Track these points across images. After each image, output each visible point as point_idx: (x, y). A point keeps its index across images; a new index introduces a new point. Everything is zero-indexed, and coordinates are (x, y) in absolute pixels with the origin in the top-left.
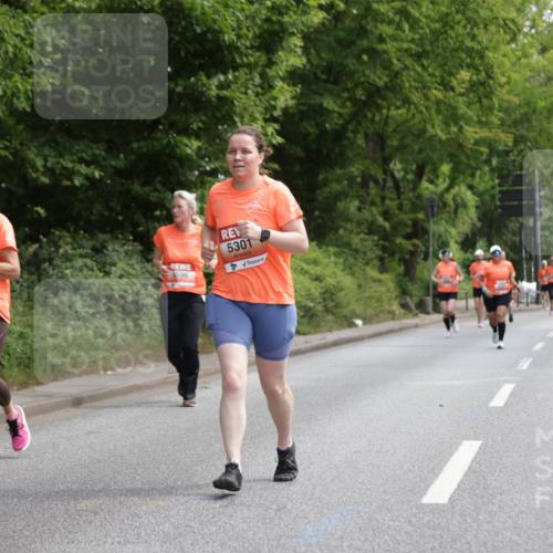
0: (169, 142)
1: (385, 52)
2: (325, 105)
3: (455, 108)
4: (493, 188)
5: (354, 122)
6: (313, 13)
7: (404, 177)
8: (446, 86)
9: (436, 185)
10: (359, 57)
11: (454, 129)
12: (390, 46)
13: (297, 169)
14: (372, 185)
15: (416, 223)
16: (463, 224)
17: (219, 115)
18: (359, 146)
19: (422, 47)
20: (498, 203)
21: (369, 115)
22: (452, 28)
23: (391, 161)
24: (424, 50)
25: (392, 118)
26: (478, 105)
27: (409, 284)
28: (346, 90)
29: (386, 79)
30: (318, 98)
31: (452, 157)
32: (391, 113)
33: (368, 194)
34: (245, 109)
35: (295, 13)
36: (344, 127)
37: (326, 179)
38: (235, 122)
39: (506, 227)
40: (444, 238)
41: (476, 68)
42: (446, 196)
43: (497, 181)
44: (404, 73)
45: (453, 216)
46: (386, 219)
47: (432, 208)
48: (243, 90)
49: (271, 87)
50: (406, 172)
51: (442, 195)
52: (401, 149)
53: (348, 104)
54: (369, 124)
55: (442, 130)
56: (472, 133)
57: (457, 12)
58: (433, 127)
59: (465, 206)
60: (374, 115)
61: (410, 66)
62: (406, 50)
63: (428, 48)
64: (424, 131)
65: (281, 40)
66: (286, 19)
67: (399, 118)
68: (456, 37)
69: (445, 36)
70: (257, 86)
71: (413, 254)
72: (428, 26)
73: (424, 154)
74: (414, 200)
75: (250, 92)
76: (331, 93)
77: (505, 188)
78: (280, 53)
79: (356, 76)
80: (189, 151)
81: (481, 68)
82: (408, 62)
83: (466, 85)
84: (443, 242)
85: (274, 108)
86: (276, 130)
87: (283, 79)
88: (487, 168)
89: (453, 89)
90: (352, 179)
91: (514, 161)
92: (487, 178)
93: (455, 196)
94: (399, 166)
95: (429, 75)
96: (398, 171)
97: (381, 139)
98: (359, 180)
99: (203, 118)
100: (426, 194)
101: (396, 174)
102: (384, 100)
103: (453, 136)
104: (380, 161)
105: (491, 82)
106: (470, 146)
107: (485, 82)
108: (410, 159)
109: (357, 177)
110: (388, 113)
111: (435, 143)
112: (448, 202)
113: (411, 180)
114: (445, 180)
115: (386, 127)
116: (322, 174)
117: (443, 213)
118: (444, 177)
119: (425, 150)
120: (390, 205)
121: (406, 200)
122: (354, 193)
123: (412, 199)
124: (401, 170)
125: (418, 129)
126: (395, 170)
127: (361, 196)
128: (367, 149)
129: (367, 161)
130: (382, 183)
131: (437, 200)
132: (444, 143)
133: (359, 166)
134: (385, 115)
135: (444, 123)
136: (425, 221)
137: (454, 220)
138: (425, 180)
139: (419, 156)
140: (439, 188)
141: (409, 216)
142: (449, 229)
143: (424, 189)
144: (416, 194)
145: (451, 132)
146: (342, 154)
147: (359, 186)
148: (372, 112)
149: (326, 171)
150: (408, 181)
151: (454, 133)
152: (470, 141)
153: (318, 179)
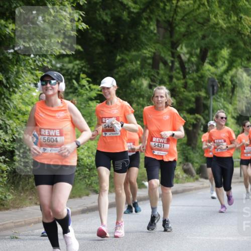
5: (148, 11)
7: (189, 60)
9: (217, 67)
11: (234, 18)
13: (99, 50)
14: (161, 65)
15: (198, 99)
18: (152, 32)
21: (162, 5)
23: (178, 46)
25: (180, 8)
27: (191, 153)
31: (232, 43)
33: (158, 73)
36: (139, 14)
37: (122, 59)
42: (225, 77)
45: (231, 94)
47: (213, 86)
50: (191, 55)
51: (221, 76)
52: (187, 35)
54: (160, 13)
55: (224, 20)
58: (216, 16)
60: (165, 5)
64: (208, 20)
67: (186, 8)
71: (195, 126)
73: (207, 40)
74: (197, 80)
86: (81, 16)
90: (144, 60)
93: (232, 77)
94: (185, 50)
96: (184, 54)
97: (169, 26)
98: (150, 61)
100: (208, 75)
101: (182, 56)
103: (233, 24)
104: (169, 45)
106: (247, 34)
108: (195, 43)
109: (149, 58)
110: (177, 3)
111: (217, 30)
112: (227, 82)
113: (195, 62)
114: (224, 62)
115: (175, 16)
116: (119, 56)
117: (221, 92)
118: (224, 60)
119: (208, 36)
120: (177, 83)
121: (191, 79)
122: (146, 73)
123: (195, 79)
124: (187, 53)
125: (203, 18)
126: (182, 53)
127: (152, 75)
128: (158, 35)
129: (158, 45)
130: (170, 64)
131: (217, 81)
132: (225, 30)
133: (151, 49)
134: (175, 5)
135: (226, 14)
136: (206, 98)
137: (231, 98)
138: (207, 63)
139: (203, 41)
140: (219, 70)
141: (193, 93)
142: (227, 106)
143: (206, 70)
144: (199, 75)
145: (231, 21)
146: (137, 38)
147: (151, 67)
148: (164, 2)
149: (123, 53)
150: (192, 63)
151: (234, 22)
152: (247, 29)
153: (115, 59)
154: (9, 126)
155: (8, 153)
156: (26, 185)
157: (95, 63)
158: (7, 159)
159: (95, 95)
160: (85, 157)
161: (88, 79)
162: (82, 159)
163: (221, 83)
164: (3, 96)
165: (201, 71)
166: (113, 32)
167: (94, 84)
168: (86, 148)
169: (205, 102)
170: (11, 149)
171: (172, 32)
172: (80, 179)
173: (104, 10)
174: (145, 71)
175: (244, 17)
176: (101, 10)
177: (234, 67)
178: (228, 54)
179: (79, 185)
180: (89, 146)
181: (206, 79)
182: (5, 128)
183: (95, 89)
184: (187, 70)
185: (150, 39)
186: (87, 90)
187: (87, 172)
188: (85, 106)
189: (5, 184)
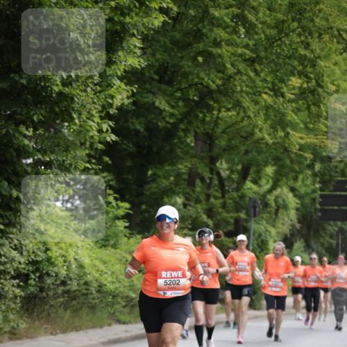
0: (8, 131)
1: (220, 56)
2: (157, 104)
3: (284, 115)
4: (314, 191)
6: (154, 16)
7: (229, 177)
8: (277, 93)
9: (260, 186)
10: (194, 59)
11: (281, 134)
12: (225, 51)
13: (129, 163)
14: (198, 182)
15: (237, 221)
16: (283, 224)
17: (57, 109)
18: (188, 145)
19: (256, 53)
20: (318, 206)
21: (201, 115)
22: (287, 35)
23: (217, 162)
24: (258, 56)
25: (221, 119)
26: (307, 112)
28: (179, 89)
29: (219, 82)
30: (151, 96)
31: (277, 160)
32: (220, 115)
33: (194, 191)
34: (83, 106)
35: (137, 14)
36: (175, 125)
37: (154, 174)
38: (72, 119)
39: (324, 229)
40: (263, 237)
41: (307, 76)
42: (269, 197)
43: (318, 186)
44: (237, 78)
45: (274, 217)
46: (209, 217)
47: (255, 207)
48: (82, 88)
49: (110, 86)
50: (232, 172)
51: (264, 196)
52: (228, 149)
53: (181, 103)
54: (199, 125)
55: (269, 135)
56: (297, 138)
57: (293, 21)
58: (261, 130)
59: (285, 207)
60: (205, 116)
61: (243, 71)
62: (240, 55)
63: (262, 54)
64: (252, 134)
65: (122, 40)
66: (128, 20)
67: (228, 120)
68: (290, 45)
69: (279, 42)
70: (95, 85)
72: (264, 32)
73: (250, 155)
74: (238, 200)
75: (89, 89)
76: (164, 93)
77: (326, 193)
78: (120, 53)
79: (190, 77)
80: (26, 142)
81: (312, 76)
82: (242, 66)
83: (297, 91)
84: (262, 241)
85: (111, 105)
86: (110, 126)
87: (121, 79)
88: (310, 173)
89: (283, 95)
90: (178, 175)
91: (336, 167)
92: (308, 182)
93: (277, 197)
94: (225, 165)
95: (261, 81)
96: (224, 170)
97: (208, 139)
98: (186, 177)
99: (43, 112)
100: (251, 195)
101: (221, 171)
102: (216, 101)
103: (280, 140)
104: (207, 161)
105: (320, 90)
106: (295, 151)
107: (315, 90)
108: (236, 160)
109: (184, 174)
110: (218, 114)
111: (262, 146)
112: (270, 202)
113: (236, 180)
114: (268, 181)
115: (215, 128)
116: (152, 170)
117: (264, 213)
118: (267, 178)
119: (251, 152)
120: (214, 203)
121: (230, 199)
122: (181, 190)
123: (236, 198)
124: (227, 170)
125: (246, 132)
126: (221, 169)
127: (187, 193)
128: (195, 149)
129: (195, 159)
130: (208, 181)
131: (259, 202)
132: (270, 146)
133: (187, 164)
134: (215, 116)
135: (272, 128)
136: (246, 221)
137: (274, 220)
138: (249, 180)
139: (246, 157)
140: (262, 189)
141: (232, 214)
142: (269, 229)
143: (248, 189)
144: (239, 194)
145: (278, 136)
146: (171, 151)
147: (186, 183)
148: (203, 113)
149: (155, 168)
150: (233, 180)
151: (281, 138)
152: (295, 146)
153: (147, 174)
154: (25, 246)
155: (22, 277)
156: (41, 313)
157: (124, 177)
158: (21, 284)
159: (123, 214)
160: (109, 283)
161: (115, 195)
162: (105, 285)
163: (264, 204)
164: (19, 214)
165: (242, 191)
166: (146, 143)
167: (122, 201)
168: (110, 273)
169: (245, 224)
170: (26, 272)
171: (211, 146)
172: (102, 308)
173: (137, 118)
174: (180, 189)
175: (291, 132)
176: (134, 118)
177: (279, 186)
178: (273, 172)
179: (100, 313)
180: (113, 270)
181: (247, 199)
182: (20, 249)
183: (122, 207)
184: (227, 188)
185: (187, 153)
186: (114, 207)
187: (110, 300)
188: (111, 226)
189: (18, 312)
